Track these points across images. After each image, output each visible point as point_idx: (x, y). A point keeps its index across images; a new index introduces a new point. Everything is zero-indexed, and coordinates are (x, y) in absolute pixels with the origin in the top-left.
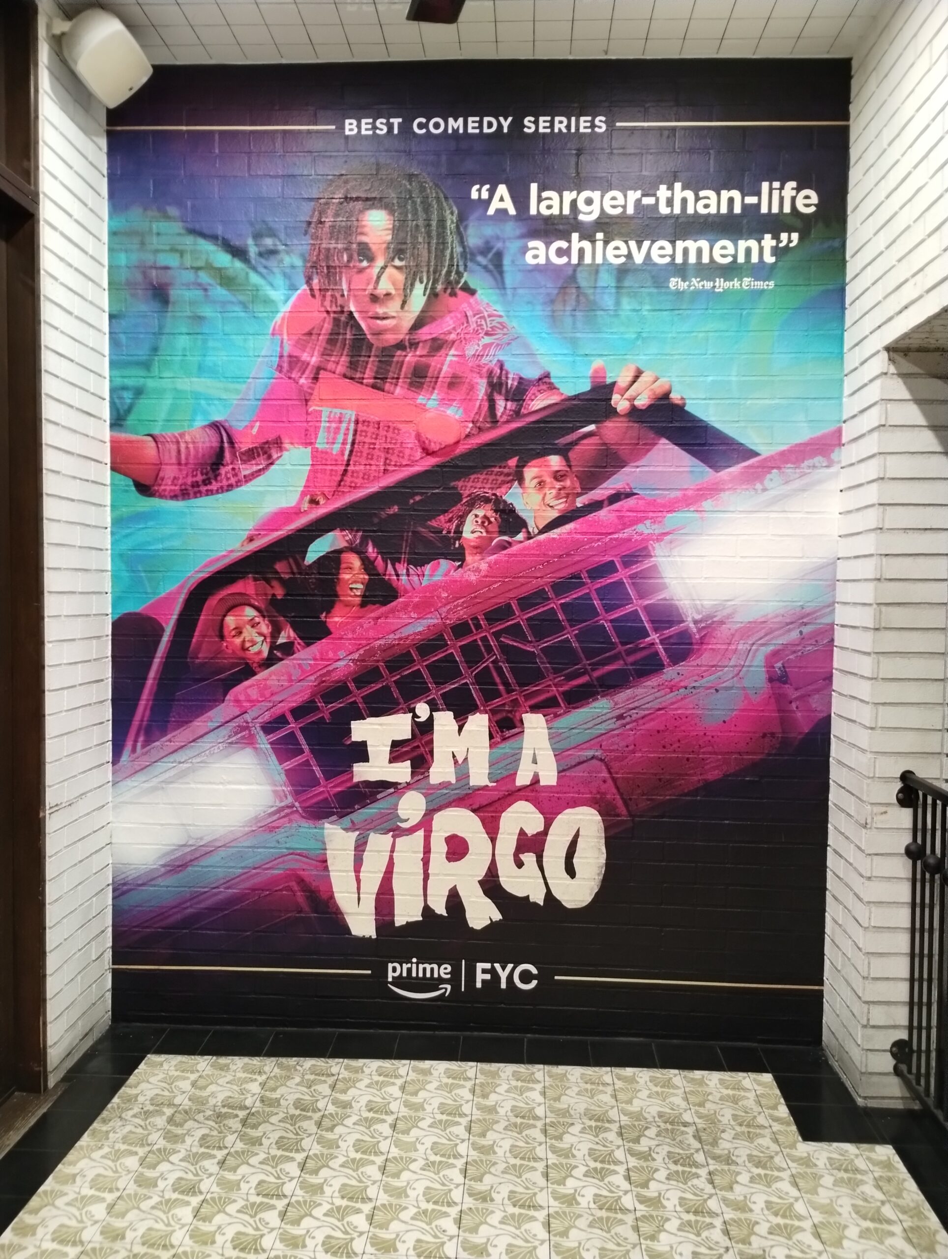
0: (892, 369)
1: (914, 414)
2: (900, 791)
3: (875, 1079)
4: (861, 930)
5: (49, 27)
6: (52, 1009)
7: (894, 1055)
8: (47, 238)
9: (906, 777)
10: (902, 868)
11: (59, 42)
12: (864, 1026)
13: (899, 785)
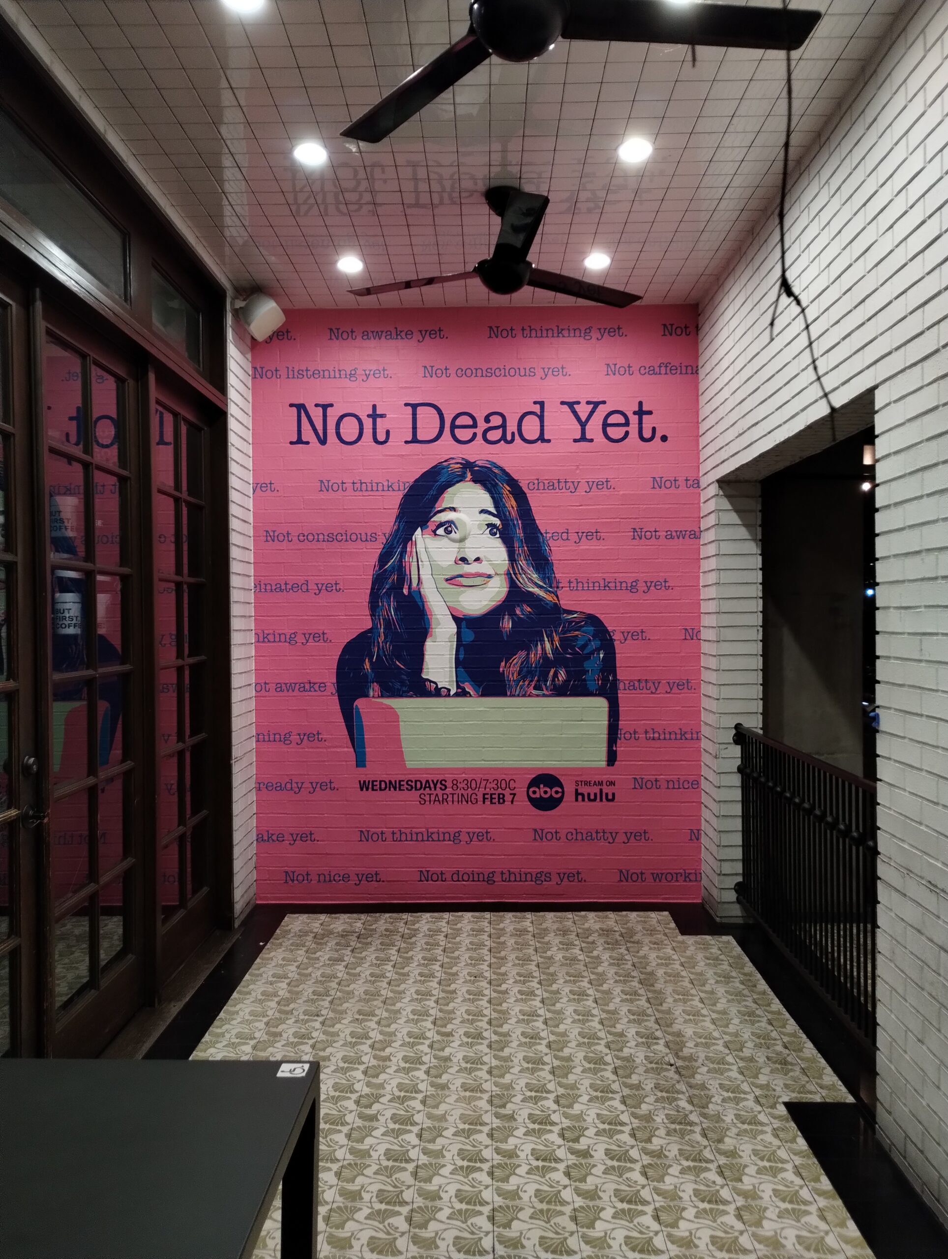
0: (721, 493)
1: (734, 518)
2: (735, 735)
3: (726, 906)
4: (716, 819)
5: (232, 304)
6: (237, 879)
7: (736, 891)
8: (232, 424)
9: (738, 727)
10: (736, 780)
11: (236, 313)
12: (719, 875)
13: (734, 732)
